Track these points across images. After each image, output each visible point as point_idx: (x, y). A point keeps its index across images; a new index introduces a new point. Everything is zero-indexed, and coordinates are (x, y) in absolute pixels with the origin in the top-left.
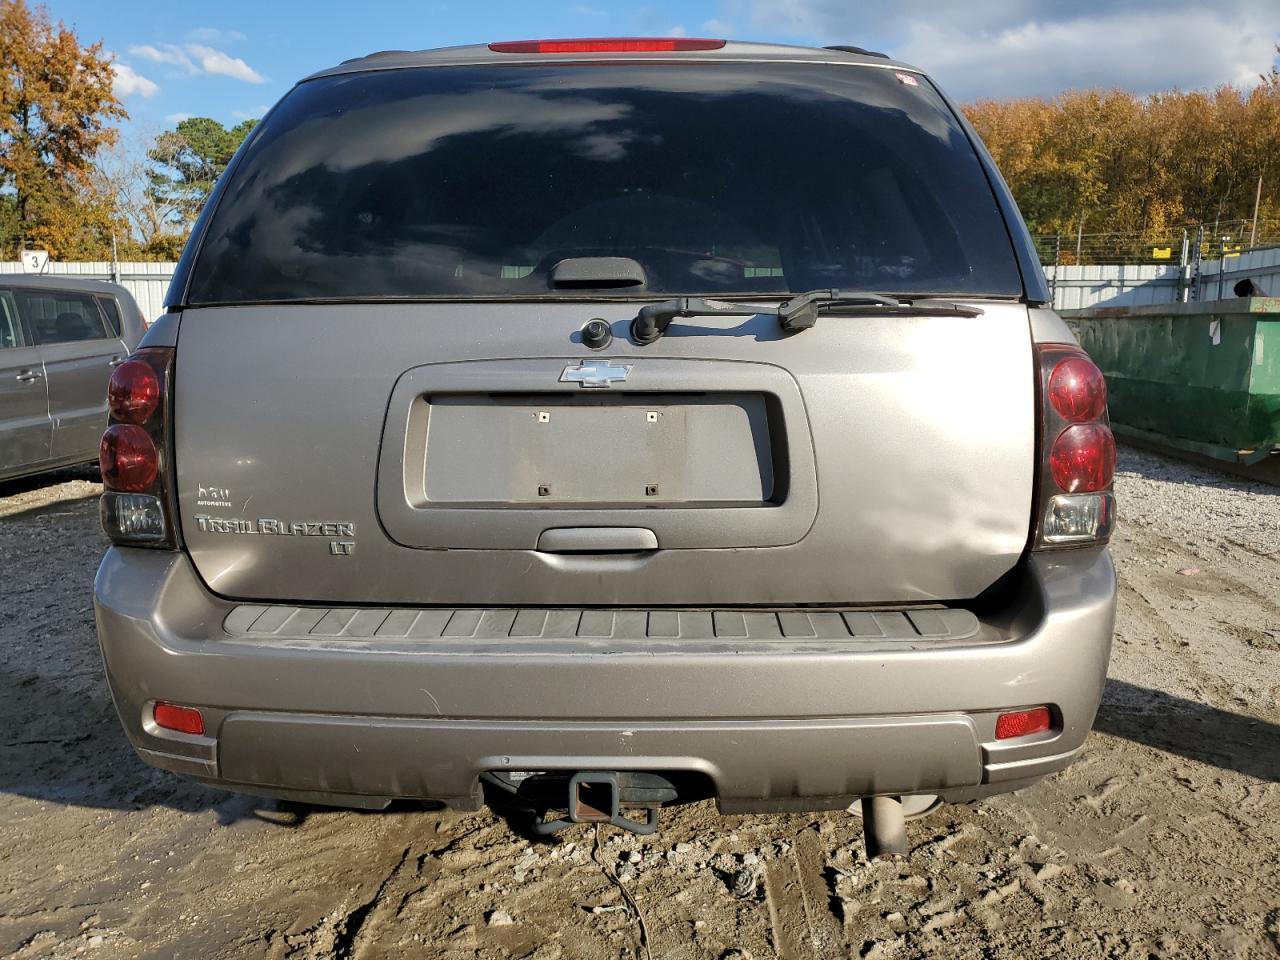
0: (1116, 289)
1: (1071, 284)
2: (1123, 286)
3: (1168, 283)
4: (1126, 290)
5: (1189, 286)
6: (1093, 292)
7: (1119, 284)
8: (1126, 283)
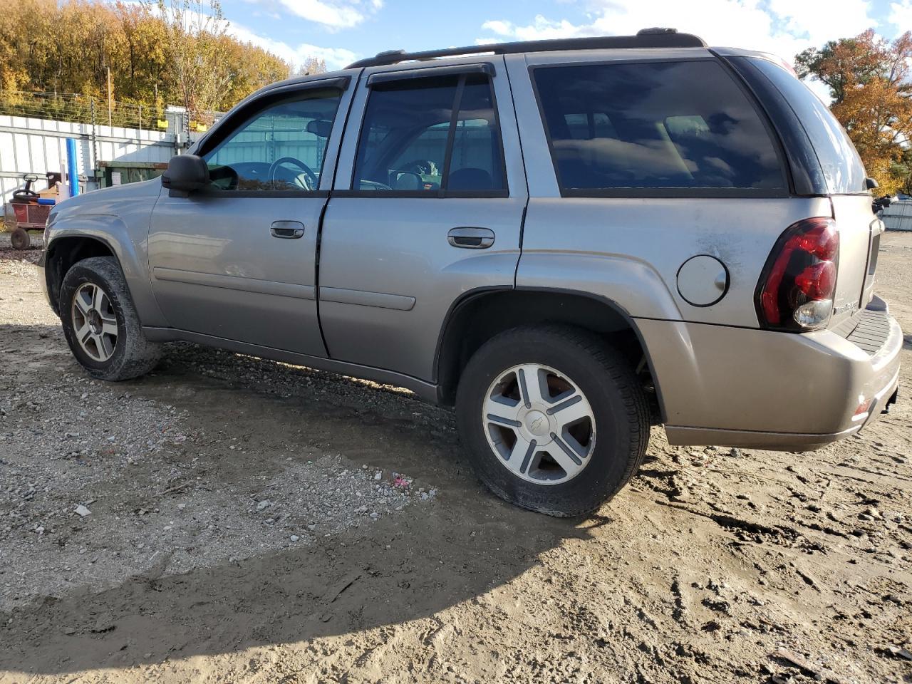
0: (136, 146)
1: (105, 139)
2: (140, 144)
3: (168, 145)
4: (142, 147)
5: (181, 148)
6: (121, 147)
7: (137, 142)
8: (142, 142)
